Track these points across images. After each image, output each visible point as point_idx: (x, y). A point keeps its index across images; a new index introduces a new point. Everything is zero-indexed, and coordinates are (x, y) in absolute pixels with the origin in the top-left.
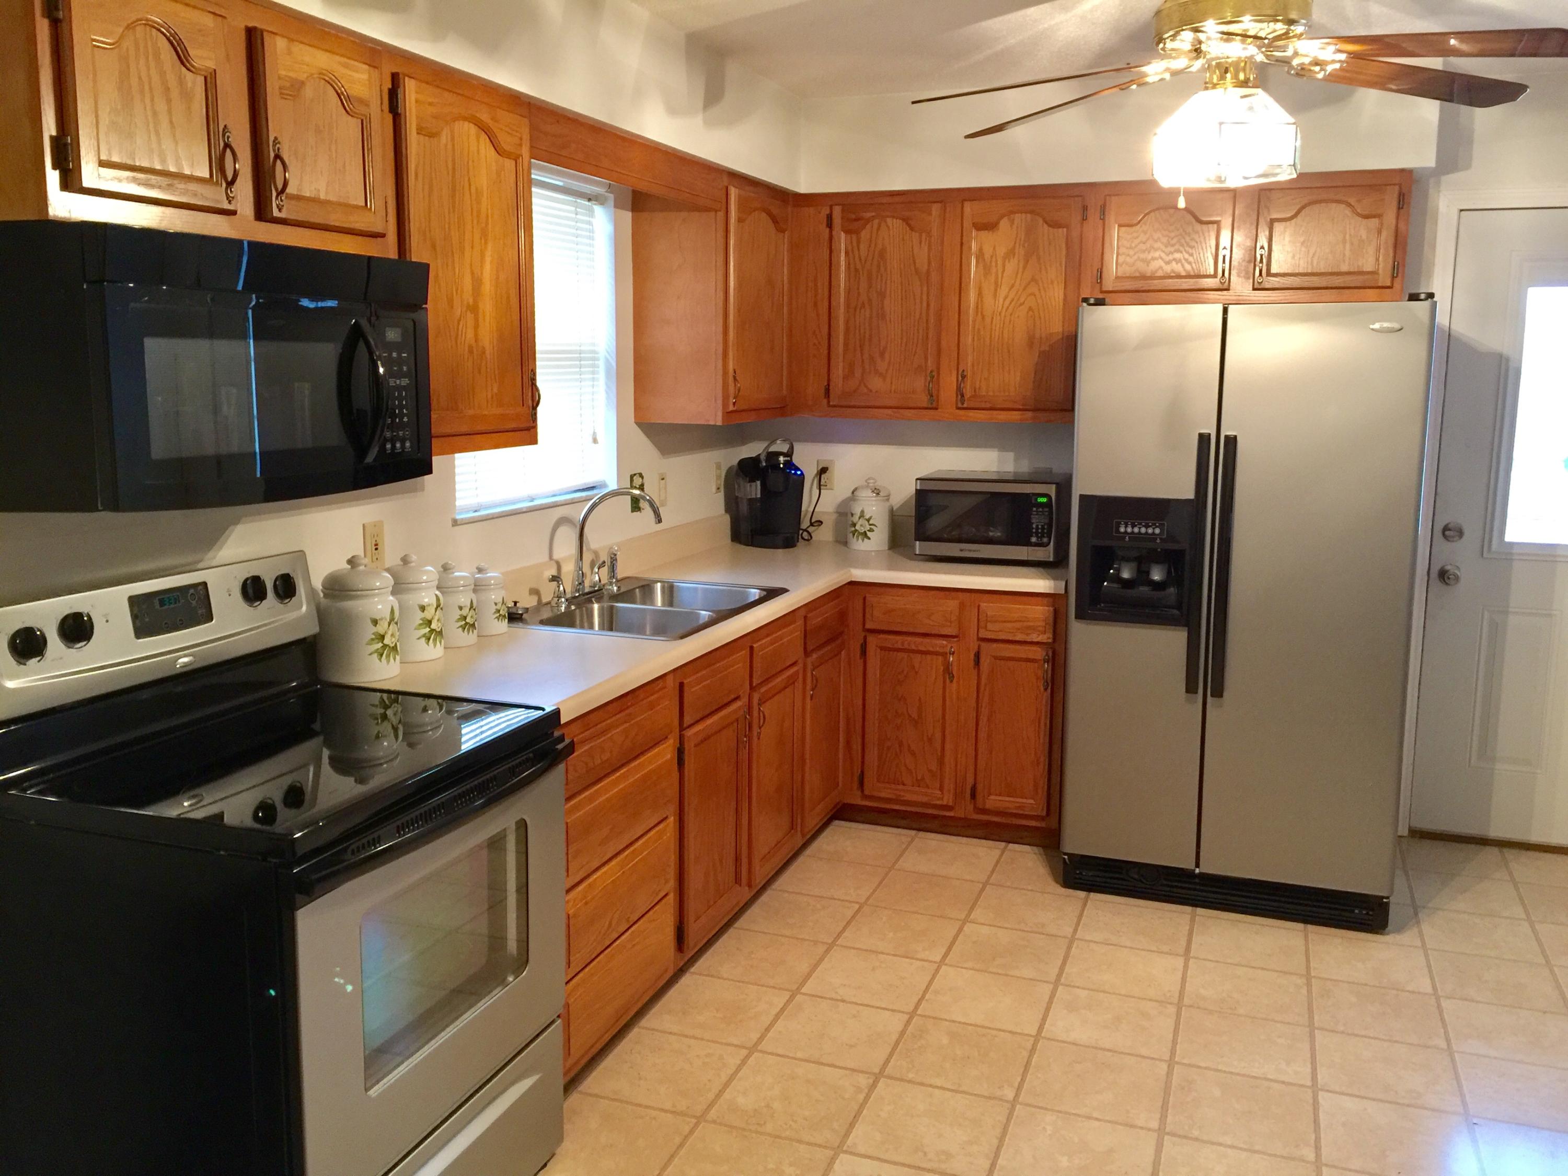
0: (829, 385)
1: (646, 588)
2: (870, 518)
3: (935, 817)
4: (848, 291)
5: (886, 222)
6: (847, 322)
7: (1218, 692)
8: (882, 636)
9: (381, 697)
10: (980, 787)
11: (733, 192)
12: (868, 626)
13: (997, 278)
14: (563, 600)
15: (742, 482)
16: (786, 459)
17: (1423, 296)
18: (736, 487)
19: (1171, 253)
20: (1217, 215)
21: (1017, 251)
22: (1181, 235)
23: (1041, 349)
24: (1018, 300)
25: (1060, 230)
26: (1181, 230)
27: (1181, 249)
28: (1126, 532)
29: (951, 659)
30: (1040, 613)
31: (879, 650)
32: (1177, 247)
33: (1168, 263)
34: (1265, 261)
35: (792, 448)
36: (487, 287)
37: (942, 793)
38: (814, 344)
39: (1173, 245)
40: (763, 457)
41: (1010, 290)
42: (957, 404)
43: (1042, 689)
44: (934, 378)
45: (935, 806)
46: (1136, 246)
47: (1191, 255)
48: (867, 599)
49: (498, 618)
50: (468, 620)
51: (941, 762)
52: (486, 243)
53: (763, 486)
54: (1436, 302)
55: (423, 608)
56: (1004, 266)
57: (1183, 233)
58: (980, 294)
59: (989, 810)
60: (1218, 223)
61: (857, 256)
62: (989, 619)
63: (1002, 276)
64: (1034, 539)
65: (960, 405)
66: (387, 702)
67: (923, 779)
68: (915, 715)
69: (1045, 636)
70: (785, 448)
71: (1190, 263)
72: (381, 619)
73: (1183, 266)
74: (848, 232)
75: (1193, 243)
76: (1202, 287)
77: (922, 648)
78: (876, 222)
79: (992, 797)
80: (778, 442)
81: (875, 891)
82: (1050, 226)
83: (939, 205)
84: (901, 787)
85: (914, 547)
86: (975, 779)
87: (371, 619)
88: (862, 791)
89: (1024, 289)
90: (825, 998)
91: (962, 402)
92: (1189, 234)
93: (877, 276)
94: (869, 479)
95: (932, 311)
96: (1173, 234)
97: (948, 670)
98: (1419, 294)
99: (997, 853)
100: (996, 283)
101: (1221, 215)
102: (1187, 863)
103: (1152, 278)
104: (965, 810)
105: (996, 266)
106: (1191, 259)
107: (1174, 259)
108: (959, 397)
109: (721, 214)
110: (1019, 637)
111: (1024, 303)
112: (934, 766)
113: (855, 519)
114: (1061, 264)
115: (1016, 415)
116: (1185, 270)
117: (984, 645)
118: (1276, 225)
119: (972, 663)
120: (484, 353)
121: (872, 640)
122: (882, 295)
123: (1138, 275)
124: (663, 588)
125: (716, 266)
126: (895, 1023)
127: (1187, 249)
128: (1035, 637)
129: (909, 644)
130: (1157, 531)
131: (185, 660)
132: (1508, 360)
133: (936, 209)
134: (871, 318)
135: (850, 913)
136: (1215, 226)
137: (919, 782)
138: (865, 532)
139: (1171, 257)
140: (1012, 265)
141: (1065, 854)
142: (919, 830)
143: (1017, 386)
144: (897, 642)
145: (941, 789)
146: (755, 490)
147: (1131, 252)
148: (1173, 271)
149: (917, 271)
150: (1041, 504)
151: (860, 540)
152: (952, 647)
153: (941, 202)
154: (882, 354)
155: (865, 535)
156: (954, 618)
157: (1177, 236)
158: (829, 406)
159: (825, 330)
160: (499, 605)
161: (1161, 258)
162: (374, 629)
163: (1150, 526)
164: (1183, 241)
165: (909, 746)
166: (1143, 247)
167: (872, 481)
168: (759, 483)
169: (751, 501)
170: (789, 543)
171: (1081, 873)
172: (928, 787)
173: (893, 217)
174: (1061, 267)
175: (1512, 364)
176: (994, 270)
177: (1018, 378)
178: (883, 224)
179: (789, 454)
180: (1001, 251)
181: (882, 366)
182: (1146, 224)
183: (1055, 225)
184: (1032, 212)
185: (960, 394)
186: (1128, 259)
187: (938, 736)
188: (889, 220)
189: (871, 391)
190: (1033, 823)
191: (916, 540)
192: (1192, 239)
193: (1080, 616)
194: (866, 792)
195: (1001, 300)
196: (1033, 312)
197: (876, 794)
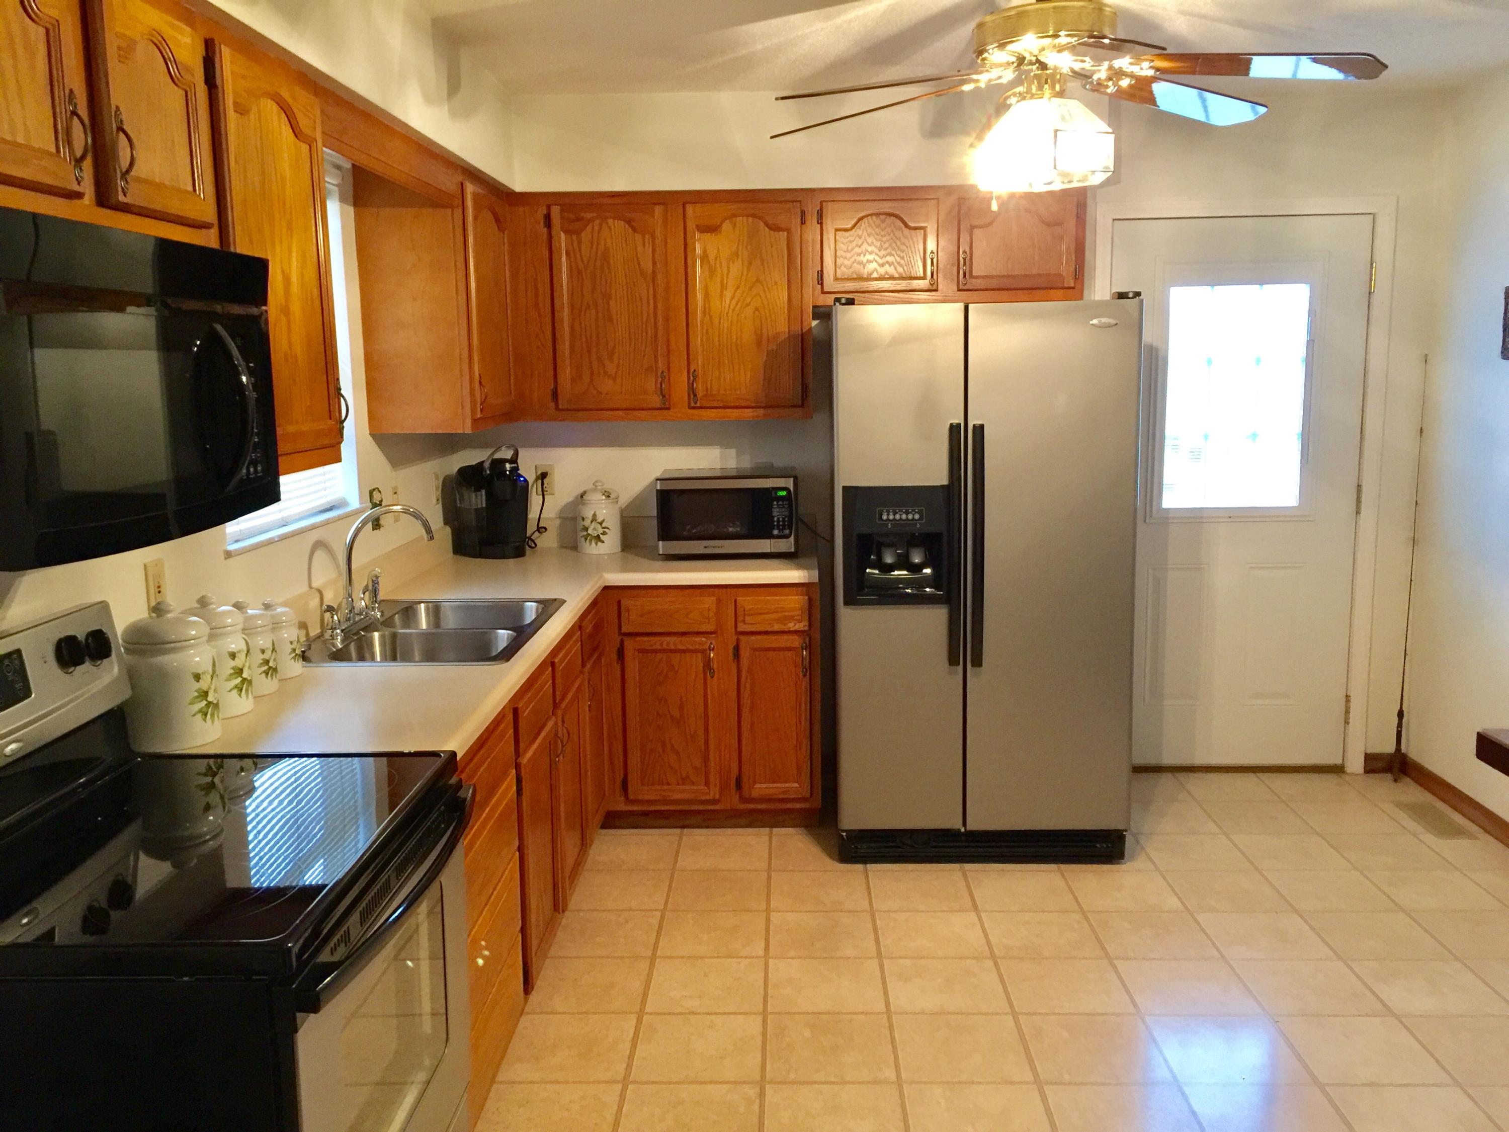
0: (556, 388)
1: (408, 611)
2: (603, 521)
3: (699, 812)
4: (571, 294)
5: (607, 224)
6: (572, 328)
7: (978, 662)
8: (638, 639)
9: (209, 765)
10: (745, 779)
11: (470, 188)
12: (625, 629)
13: (722, 281)
14: (338, 631)
15: (466, 494)
16: (513, 465)
17: (1131, 295)
18: (458, 497)
19: (884, 256)
20: (924, 222)
21: (740, 253)
22: (892, 239)
23: (770, 348)
24: (744, 300)
25: (781, 233)
26: (892, 235)
27: (893, 252)
28: (888, 520)
29: (712, 655)
30: (796, 602)
31: (636, 653)
32: (889, 250)
33: (882, 265)
34: (967, 263)
35: (516, 454)
36: (295, 288)
37: (709, 788)
38: (538, 347)
39: (886, 249)
40: (487, 465)
41: (736, 291)
42: (689, 403)
43: (801, 674)
44: (664, 378)
45: (702, 802)
46: (852, 250)
47: (902, 258)
48: (622, 603)
49: (294, 658)
50: (271, 664)
51: (706, 759)
52: (291, 237)
53: (489, 496)
54: (1143, 300)
55: (233, 656)
56: (728, 268)
57: (894, 238)
58: (707, 295)
59: (753, 799)
60: (924, 228)
61: (578, 256)
62: (746, 613)
63: (727, 277)
64: (776, 532)
65: (693, 405)
66: (215, 769)
67: (688, 777)
68: (676, 714)
69: (802, 624)
70: (508, 454)
71: (901, 266)
72: (204, 673)
73: (896, 269)
74: (567, 232)
75: (904, 248)
76: (913, 288)
77: (681, 647)
78: (597, 222)
79: (757, 786)
80: (503, 448)
81: (668, 896)
82: (770, 228)
83: (662, 207)
84: (665, 787)
85: (657, 548)
86: (740, 770)
87: (193, 673)
88: (626, 796)
89: (750, 289)
90: (674, 1014)
91: (694, 401)
92: (899, 239)
93: (601, 277)
94: (596, 482)
95: (659, 312)
96: (884, 239)
97: (708, 665)
98: (1127, 293)
99: (766, 838)
100: (722, 285)
101: (927, 221)
102: (955, 823)
103: (869, 279)
104: (733, 801)
105: (721, 266)
106: (902, 262)
107: (888, 262)
108: (692, 397)
109: (459, 211)
110: (777, 627)
111: (750, 303)
112: (698, 762)
113: (587, 523)
114: (783, 267)
115: (748, 413)
116: (897, 272)
117: (743, 638)
118: (976, 231)
119: (731, 657)
120: (297, 361)
121: (629, 644)
122: (607, 297)
123: (855, 276)
124: (427, 609)
125: (456, 266)
126: (754, 1026)
127: (899, 252)
128: (792, 626)
129: (668, 644)
130: (917, 517)
131: (13, 746)
132: (1157, 350)
133: (658, 210)
134: (597, 319)
135: (655, 922)
136: (922, 231)
137: (684, 780)
138: (598, 536)
139: (884, 260)
140: (736, 268)
141: (843, 831)
142: (683, 827)
143: (748, 385)
144: (655, 644)
145: (707, 784)
146: (478, 500)
147: (849, 255)
148: (887, 273)
149: (641, 271)
150: (782, 498)
151: (593, 544)
152: (711, 643)
153: (664, 204)
154: (611, 357)
155: (598, 538)
156: (711, 614)
157: (888, 241)
158: (557, 408)
159: (549, 333)
160: (295, 643)
161: (876, 261)
162: (197, 686)
163: (911, 513)
164: (894, 245)
165: (672, 746)
166: (857, 250)
167: (600, 484)
168: (483, 492)
169: (478, 511)
170: (519, 553)
171: (856, 847)
172: (693, 784)
173: (614, 218)
174: (784, 269)
175: (1161, 354)
176: (719, 270)
177: (748, 377)
178: (604, 225)
179: (514, 460)
180: (725, 253)
181: (611, 368)
182: (860, 229)
183: (775, 228)
184: (753, 216)
185: (692, 392)
186: (846, 262)
187: (701, 732)
188: (610, 221)
189: (601, 393)
190: (798, 806)
191: (659, 540)
192: (903, 244)
193: (847, 603)
194: (631, 797)
195: (728, 302)
196: (760, 313)
197: (640, 797)
